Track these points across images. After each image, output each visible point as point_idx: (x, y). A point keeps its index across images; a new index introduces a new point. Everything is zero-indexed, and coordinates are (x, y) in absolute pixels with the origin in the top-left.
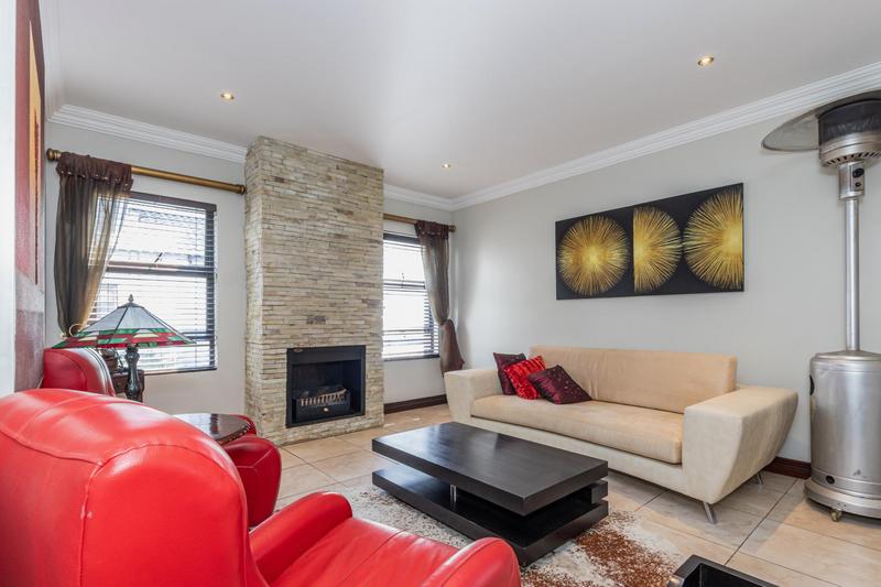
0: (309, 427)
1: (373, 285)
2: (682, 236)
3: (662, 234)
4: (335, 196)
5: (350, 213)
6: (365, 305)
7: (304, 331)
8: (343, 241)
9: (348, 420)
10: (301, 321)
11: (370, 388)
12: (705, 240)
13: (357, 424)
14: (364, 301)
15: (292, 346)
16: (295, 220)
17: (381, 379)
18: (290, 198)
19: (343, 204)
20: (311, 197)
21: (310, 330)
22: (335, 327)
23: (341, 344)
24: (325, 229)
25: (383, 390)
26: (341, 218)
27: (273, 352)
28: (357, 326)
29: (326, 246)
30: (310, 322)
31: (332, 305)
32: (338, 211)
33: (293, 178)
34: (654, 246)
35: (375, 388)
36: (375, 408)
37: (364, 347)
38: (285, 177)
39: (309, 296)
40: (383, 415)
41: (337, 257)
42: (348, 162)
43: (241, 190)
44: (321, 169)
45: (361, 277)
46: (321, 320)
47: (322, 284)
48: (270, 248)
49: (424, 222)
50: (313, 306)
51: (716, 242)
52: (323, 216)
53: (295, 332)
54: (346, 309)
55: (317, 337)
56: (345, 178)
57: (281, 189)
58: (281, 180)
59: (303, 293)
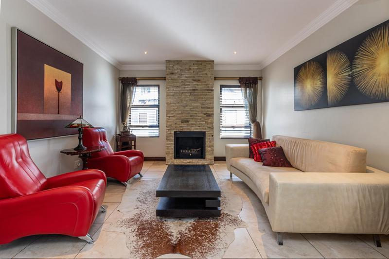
0: (182, 160)
1: (209, 108)
2: (351, 66)
3: (341, 67)
4: (192, 75)
5: (199, 80)
6: (205, 116)
7: (180, 126)
8: (196, 91)
9: (197, 160)
10: (179, 122)
11: (208, 149)
12: (365, 67)
13: (202, 162)
14: (205, 114)
15: (176, 130)
16: (177, 87)
17: (213, 146)
18: (176, 79)
19: (196, 78)
20: (183, 77)
21: (182, 125)
22: (192, 124)
23: (195, 131)
24: (188, 88)
25: (213, 150)
26: (195, 83)
27: (169, 132)
28: (202, 124)
29: (188, 94)
30: (182, 122)
31: (191, 116)
32: (194, 80)
33: (176, 72)
34: (336, 75)
35: (210, 149)
36: (210, 157)
37: (205, 132)
38: (174, 72)
39: (182, 113)
40: (213, 160)
41: (193, 98)
42: (198, 61)
43: (164, 79)
44: (187, 67)
45: (203, 105)
46: (187, 121)
47: (187, 108)
48: (169, 97)
49: (243, 78)
50: (184, 117)
51: (372, 67)
52: (188, 83)
53: (177, 126)
54: (197, 118)
55: (185, 128)
56: (197, 68)
57: (173, 76)
58: (173, 74)
59: (180, 112)
